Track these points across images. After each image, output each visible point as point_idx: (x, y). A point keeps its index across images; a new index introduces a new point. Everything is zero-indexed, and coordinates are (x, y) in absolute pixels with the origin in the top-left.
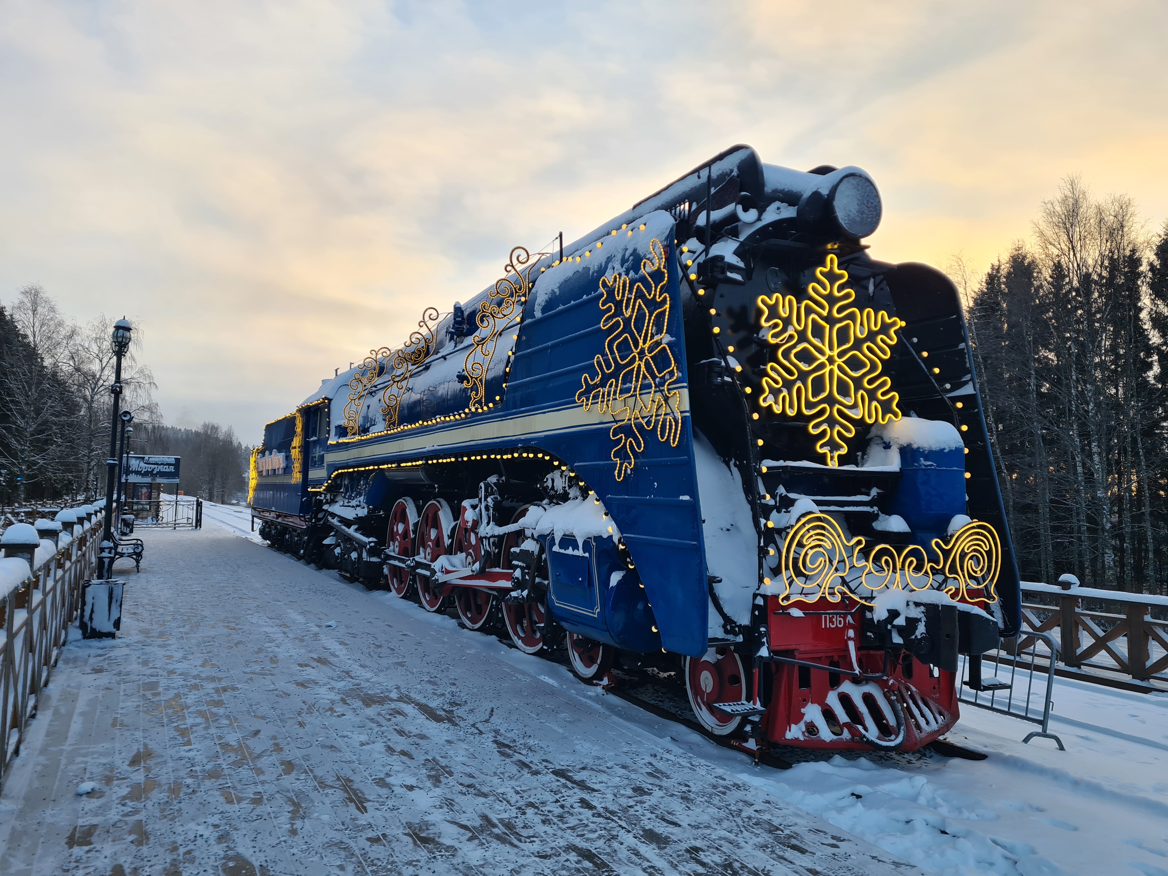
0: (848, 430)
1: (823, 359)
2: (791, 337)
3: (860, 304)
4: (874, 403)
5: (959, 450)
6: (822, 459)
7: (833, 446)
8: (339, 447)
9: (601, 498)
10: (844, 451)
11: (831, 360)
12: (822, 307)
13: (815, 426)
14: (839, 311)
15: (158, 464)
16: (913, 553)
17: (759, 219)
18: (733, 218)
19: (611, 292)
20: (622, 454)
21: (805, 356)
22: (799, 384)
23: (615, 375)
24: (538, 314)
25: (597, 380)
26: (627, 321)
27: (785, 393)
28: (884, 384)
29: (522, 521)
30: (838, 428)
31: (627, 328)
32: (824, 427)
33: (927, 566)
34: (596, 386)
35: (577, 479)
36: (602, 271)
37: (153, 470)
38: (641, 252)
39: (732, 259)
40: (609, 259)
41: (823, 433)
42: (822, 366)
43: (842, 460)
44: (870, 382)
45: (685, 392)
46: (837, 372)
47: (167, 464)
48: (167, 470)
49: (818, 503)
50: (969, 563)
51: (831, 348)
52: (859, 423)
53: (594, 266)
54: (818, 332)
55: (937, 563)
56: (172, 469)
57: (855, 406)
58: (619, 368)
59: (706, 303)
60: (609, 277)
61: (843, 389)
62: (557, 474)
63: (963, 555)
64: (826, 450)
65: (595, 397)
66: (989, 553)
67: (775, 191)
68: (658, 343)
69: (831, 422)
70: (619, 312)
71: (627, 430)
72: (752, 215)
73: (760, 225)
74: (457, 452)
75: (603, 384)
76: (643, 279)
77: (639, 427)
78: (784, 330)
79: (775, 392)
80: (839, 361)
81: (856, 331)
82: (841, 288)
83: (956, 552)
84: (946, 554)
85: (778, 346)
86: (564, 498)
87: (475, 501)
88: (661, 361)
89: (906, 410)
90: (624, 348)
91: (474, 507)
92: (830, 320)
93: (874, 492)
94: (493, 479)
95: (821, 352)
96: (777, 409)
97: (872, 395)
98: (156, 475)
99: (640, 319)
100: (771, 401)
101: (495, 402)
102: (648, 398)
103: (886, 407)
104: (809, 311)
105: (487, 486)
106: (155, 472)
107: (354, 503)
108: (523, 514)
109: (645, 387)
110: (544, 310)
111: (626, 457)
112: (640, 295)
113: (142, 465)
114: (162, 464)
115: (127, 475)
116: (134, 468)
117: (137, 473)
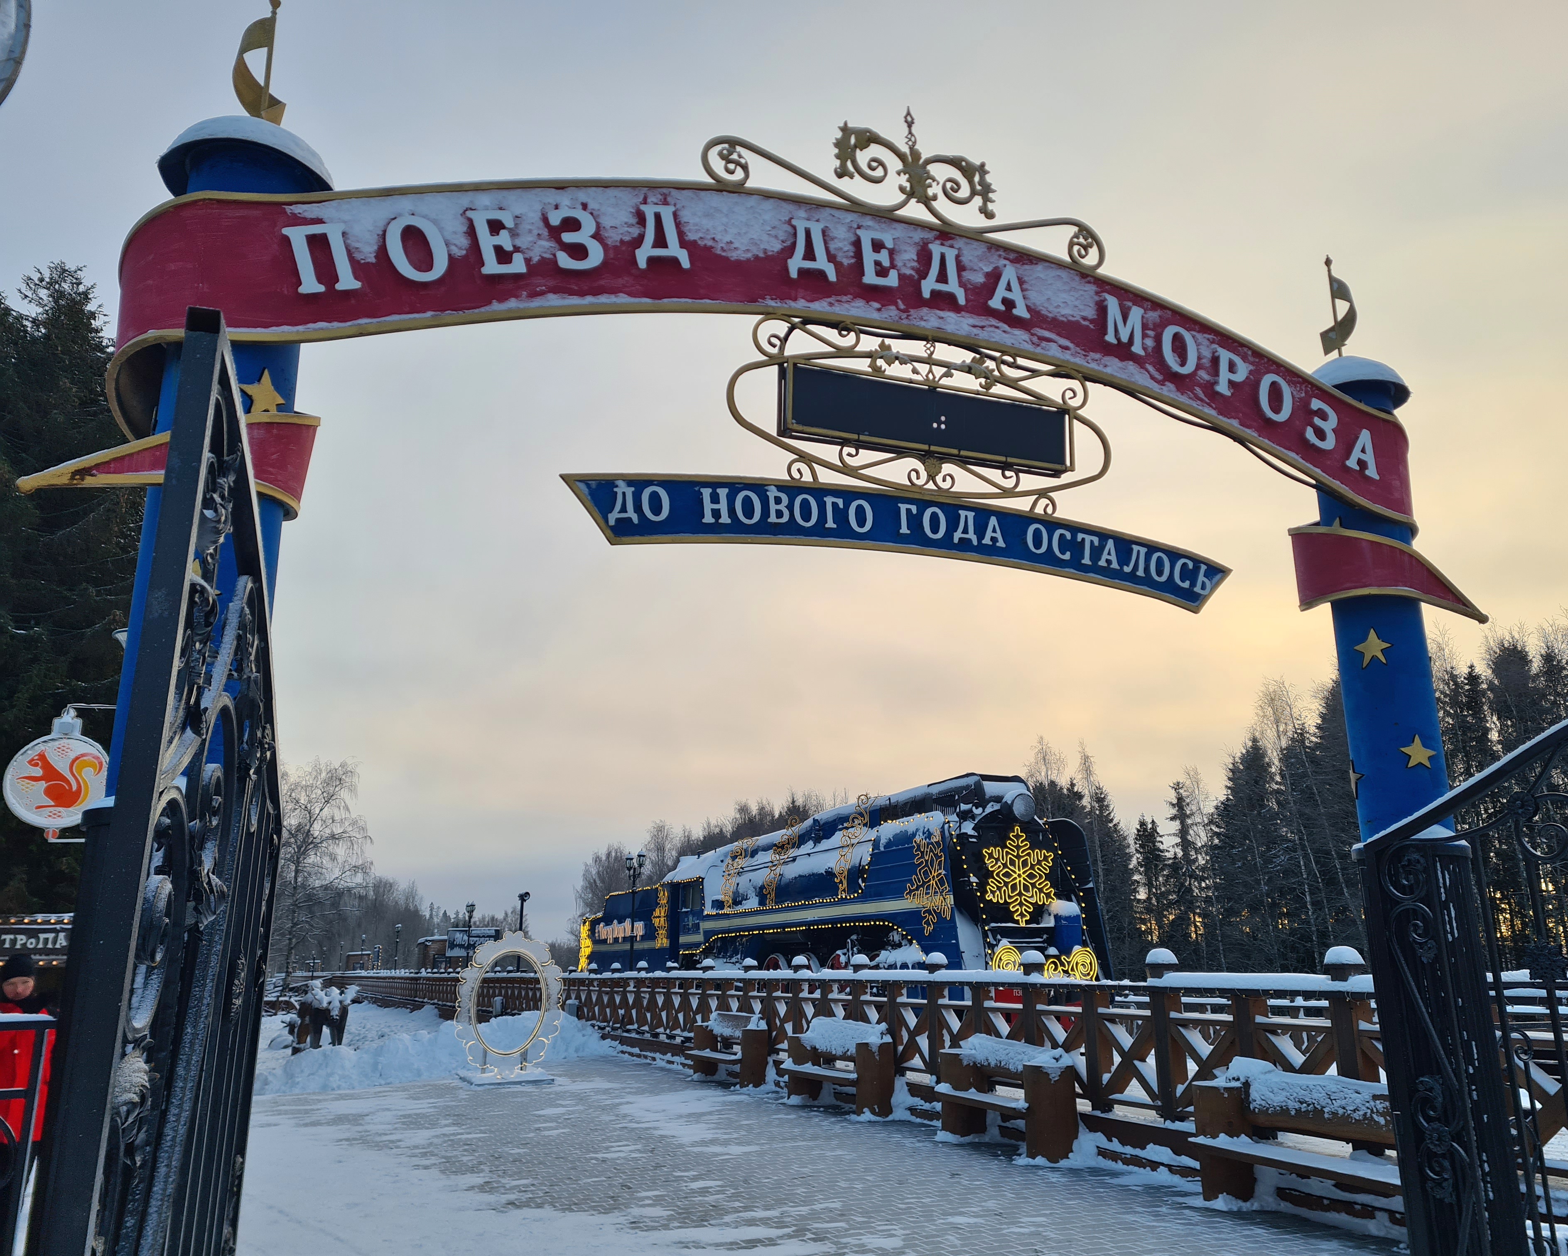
0: (1029, 908)
1: (1015, 876)
2: (999, 867)
3: (1032, 848)
4: (1042, 894)
5: (1078, 916)
6: (1017, 922)
7: (1022, 915)
8: (718, 917)
9: (919, 943)
10: (1028, 918)
11: (1019, 876)
12: (1014, 851)
13: (1013, 907)
14: (1022, 852)
15: (479, 937)
16: (1053, 962)
17: (984, 811)
18: (971, 811)
19: (919, 846)
20: (928, 924)
21: (1007, 875)
22: (1004, 888)
23: (922, 886)
24: (882, 849)
25: (914, 887)
26: (927, 861)
27: (998, 892)
28: (1047, 885)
29: (877, 959)
30: (1024, 907)
31: (927, 865)
32: (1018, 907)
33: (1060, 968)
34: (914, 890)
35: (907, 935)
36: (914, 835)
38: (931, 831)
39: (971, 832)
40: (917, 830)
41: (1017, 910)
42: (1015, 878)
43: (1027, 922)
44: (1040, 884)
45: (952, 896)
46: (1022, 881)
47: (488, 936)
49: (1010, 942)
50: (1080, 967)
51: (1019, 870)
52: (1035, 905)
53: (910, 831)
54: (1012, 863)
55: (1064, 966)
57: (1032, 896)
58: (924, 883)
59: (961, 853)
60: (917, 839)
61: (1026, 888)
62: (895, 933)
63: (1077, 963)
64: (1019, 918)
65: (914, 895)
66: (1091, 963)
67: (991, 797)
68: (940, 874)
69: (1021, 904)
70: (922, 857)
71: (929, 912)
72: (980, 810)
73: (984, 814)
74: (833, 921)
75: (917, 889)
76: (932, 843)
77: (934, 910)
78: (996, 863)
79: (993, 892)
80: (1024, 876)
81: (1031, 860)
82: (1022, 842)
83: (1073, 962)
84: (1069, 963)
85: (994, 871)
86: (900, 945)
87: (845, 950)
88: (941, 881)
89: (1059, 896)
90: (925, 873)
91: (845, 954)
92: (1018, 857)
93: (1045, 936)
94: (854, 937)
95: (1015, 872)
96: (995, 901)
97: (1041, 890)
99: (932, 860)
100: (991, 897)
101: (858, 893)
102: (937, 898)
103: (1048, 895)
104: (1007, 853)
105: (852, 941)
107: (734, 960)
108: (878, 955)
109: (936, 892)
110: (885, 847)
111: (929, 925)
112: (931, 851)
113: (466, 938)
114: (483, 936)
115: (452, 949)
116: (458, 942)
117: (461, 946)
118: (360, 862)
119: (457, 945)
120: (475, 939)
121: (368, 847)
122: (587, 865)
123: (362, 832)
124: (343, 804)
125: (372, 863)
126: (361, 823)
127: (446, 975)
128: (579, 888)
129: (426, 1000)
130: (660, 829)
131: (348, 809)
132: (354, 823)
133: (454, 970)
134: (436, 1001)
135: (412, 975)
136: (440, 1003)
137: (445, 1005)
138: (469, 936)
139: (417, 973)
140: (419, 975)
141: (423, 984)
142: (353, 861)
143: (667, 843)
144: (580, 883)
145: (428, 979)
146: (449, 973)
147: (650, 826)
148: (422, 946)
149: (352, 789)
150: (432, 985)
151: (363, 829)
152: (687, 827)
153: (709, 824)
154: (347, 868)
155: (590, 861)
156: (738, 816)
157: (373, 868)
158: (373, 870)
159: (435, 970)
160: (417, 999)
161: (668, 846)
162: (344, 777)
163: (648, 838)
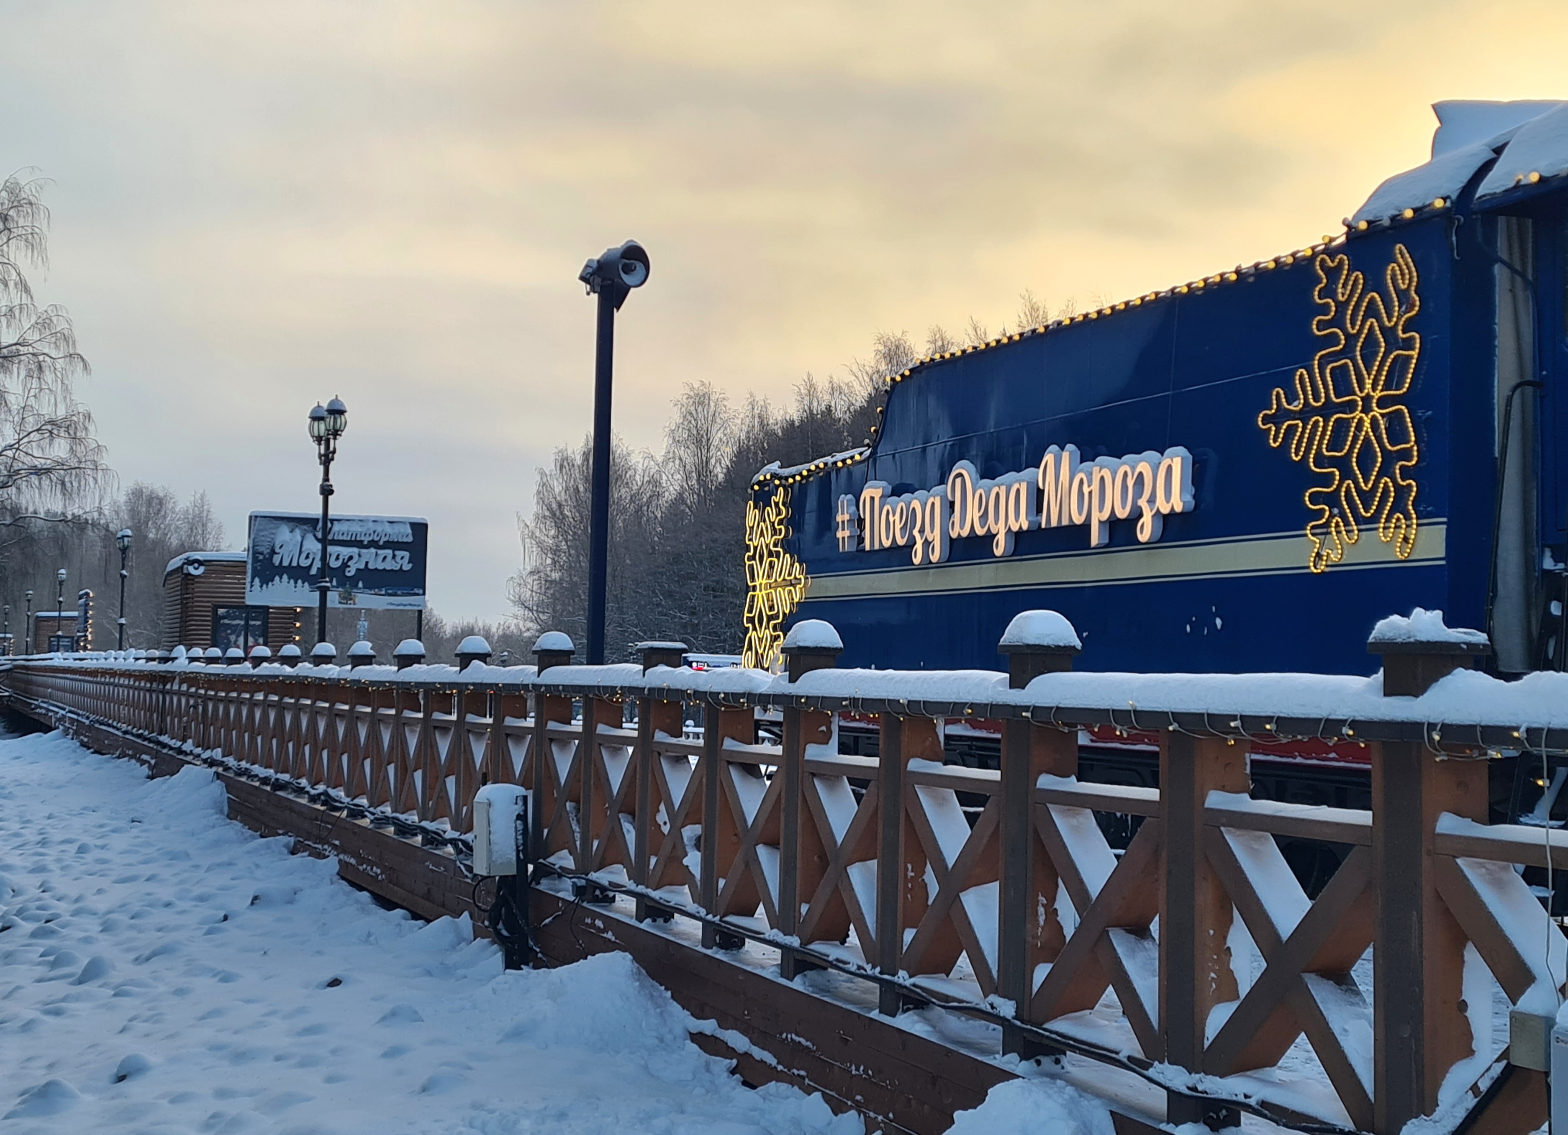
15: (359, 544)
37: (345, 565)
47: (389, 545)
48: (389, 565)
56: (403, 561)
98: (353, 581)
106: (351, 572)
113: (313, 546)
114: (373, 544)
115: (266, 580)
116: (286, 556)
117: (298, 573)
118: (61, 413)
119: (281, 570)
120: (345, 551)
121: (78, 379)
122: (543, 474)
123: (62, 344)
124: (14, 276)
125: (88, 416)
126: (61, 325)
127: (246, 668)
128: (530, 520)
129: (188, 746)
130: (701, 400)
131: (27, 290)
132: (44, 323)
133: (276, 649)
134: (217, 753)
135: (154, 666)
136: (231, 761)
137: (246, 772)
138: (325, 542)
139: (164, 660)
140: (168, 666)
141: (180, 693)
142: (47, 411)
143: (716, 427)
144: (531, 508)
145: (191, 679)
146: (258, 661)
147: (680, 392)
148: (178, 579)
149: (33, 242)
150: (206, 699)
151: (66, 339)
152: (759, 398)
153: (811, 389)
154: (31, 423)
155: (550, 467)
156: (883, 367)
157: (91, 428)
158: (92, 435)
159: (216, 652)
160: (164, 739)
161: (717, 436)
162: (11, 213)
163: (676, 417)
